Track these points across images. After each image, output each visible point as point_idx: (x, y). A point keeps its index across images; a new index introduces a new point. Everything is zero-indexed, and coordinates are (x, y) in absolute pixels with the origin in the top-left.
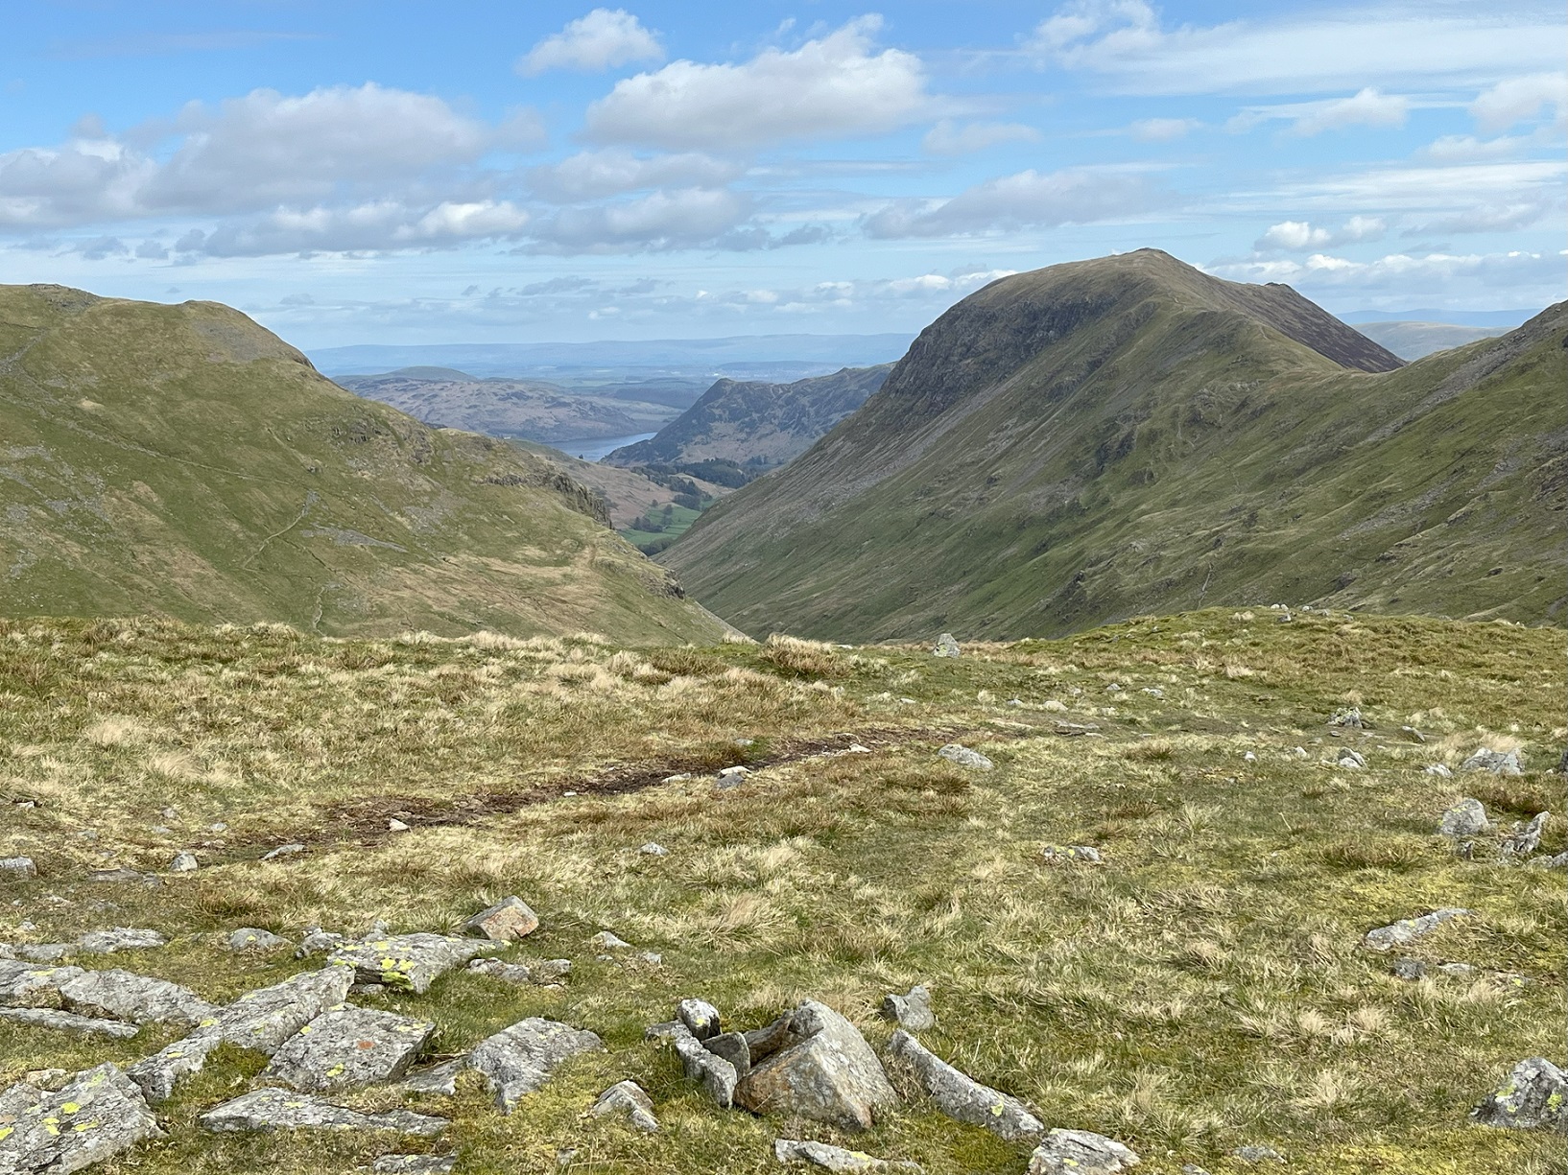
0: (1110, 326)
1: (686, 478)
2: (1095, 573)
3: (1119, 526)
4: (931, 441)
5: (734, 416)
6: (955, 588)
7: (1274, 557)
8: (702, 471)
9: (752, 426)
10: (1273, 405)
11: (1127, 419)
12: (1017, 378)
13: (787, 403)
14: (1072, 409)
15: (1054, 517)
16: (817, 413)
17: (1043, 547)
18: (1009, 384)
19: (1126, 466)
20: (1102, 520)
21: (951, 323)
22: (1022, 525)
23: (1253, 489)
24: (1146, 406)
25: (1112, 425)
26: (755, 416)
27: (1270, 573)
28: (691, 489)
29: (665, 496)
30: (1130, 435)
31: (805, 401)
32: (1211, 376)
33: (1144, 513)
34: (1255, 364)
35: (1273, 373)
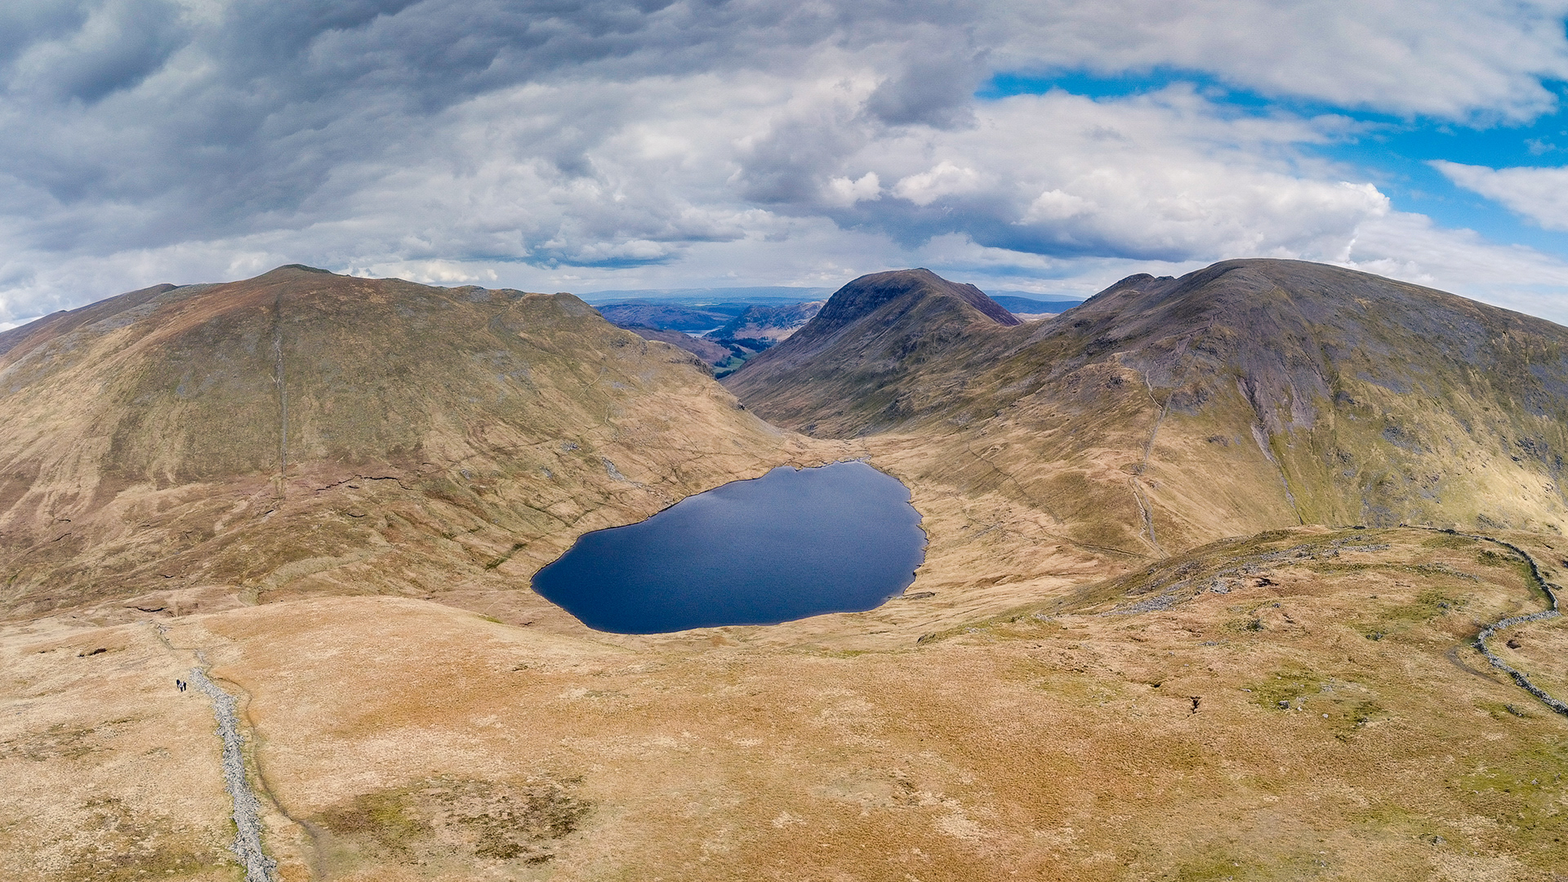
0: (908, 298)
1: (736, 346)
2: (903, 400)
3: (912, 380)
4: (836, 339)
5: (755, 320)
6: (847, 400)
7: (973, 399)
8: (743, 342)
9: (762, 325)
10: (970, 335)
11: (914, 336)
12: (871, 315)
13: (777, 315)
14: (893, 330)
15: (887, 373)
16: (788, 320)
17: (881, 386)
18: (868, 318)
19: (914, 355)
20: (905, 376)
21: (845, 292)
22: (873, 375)
23: (962, 369)
24: (921, 331)
25: (908, 338)
26: (763, 321)
27: (971, 406)
28: (738, 350)
29: (728, 352)
30: (916, 342)
31: (784, 315)
32: (946, 321)
33: (921, 375)
34: (963, 319)
35: (970, 323)
